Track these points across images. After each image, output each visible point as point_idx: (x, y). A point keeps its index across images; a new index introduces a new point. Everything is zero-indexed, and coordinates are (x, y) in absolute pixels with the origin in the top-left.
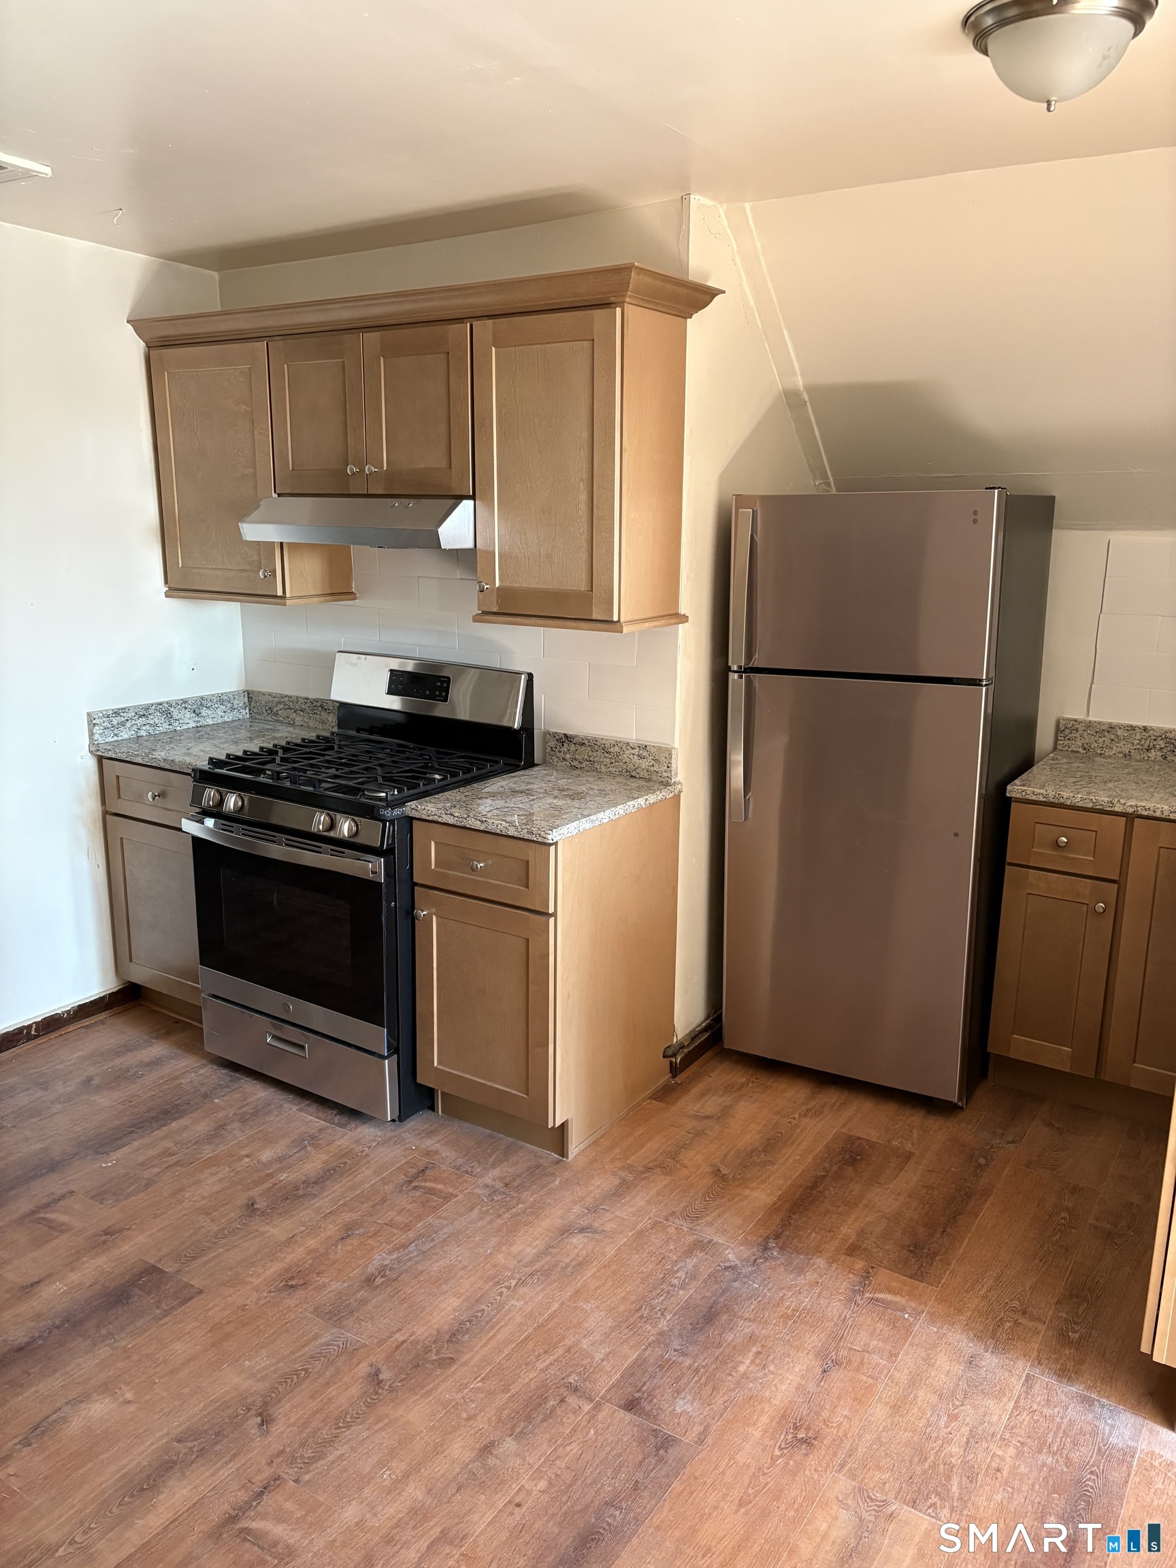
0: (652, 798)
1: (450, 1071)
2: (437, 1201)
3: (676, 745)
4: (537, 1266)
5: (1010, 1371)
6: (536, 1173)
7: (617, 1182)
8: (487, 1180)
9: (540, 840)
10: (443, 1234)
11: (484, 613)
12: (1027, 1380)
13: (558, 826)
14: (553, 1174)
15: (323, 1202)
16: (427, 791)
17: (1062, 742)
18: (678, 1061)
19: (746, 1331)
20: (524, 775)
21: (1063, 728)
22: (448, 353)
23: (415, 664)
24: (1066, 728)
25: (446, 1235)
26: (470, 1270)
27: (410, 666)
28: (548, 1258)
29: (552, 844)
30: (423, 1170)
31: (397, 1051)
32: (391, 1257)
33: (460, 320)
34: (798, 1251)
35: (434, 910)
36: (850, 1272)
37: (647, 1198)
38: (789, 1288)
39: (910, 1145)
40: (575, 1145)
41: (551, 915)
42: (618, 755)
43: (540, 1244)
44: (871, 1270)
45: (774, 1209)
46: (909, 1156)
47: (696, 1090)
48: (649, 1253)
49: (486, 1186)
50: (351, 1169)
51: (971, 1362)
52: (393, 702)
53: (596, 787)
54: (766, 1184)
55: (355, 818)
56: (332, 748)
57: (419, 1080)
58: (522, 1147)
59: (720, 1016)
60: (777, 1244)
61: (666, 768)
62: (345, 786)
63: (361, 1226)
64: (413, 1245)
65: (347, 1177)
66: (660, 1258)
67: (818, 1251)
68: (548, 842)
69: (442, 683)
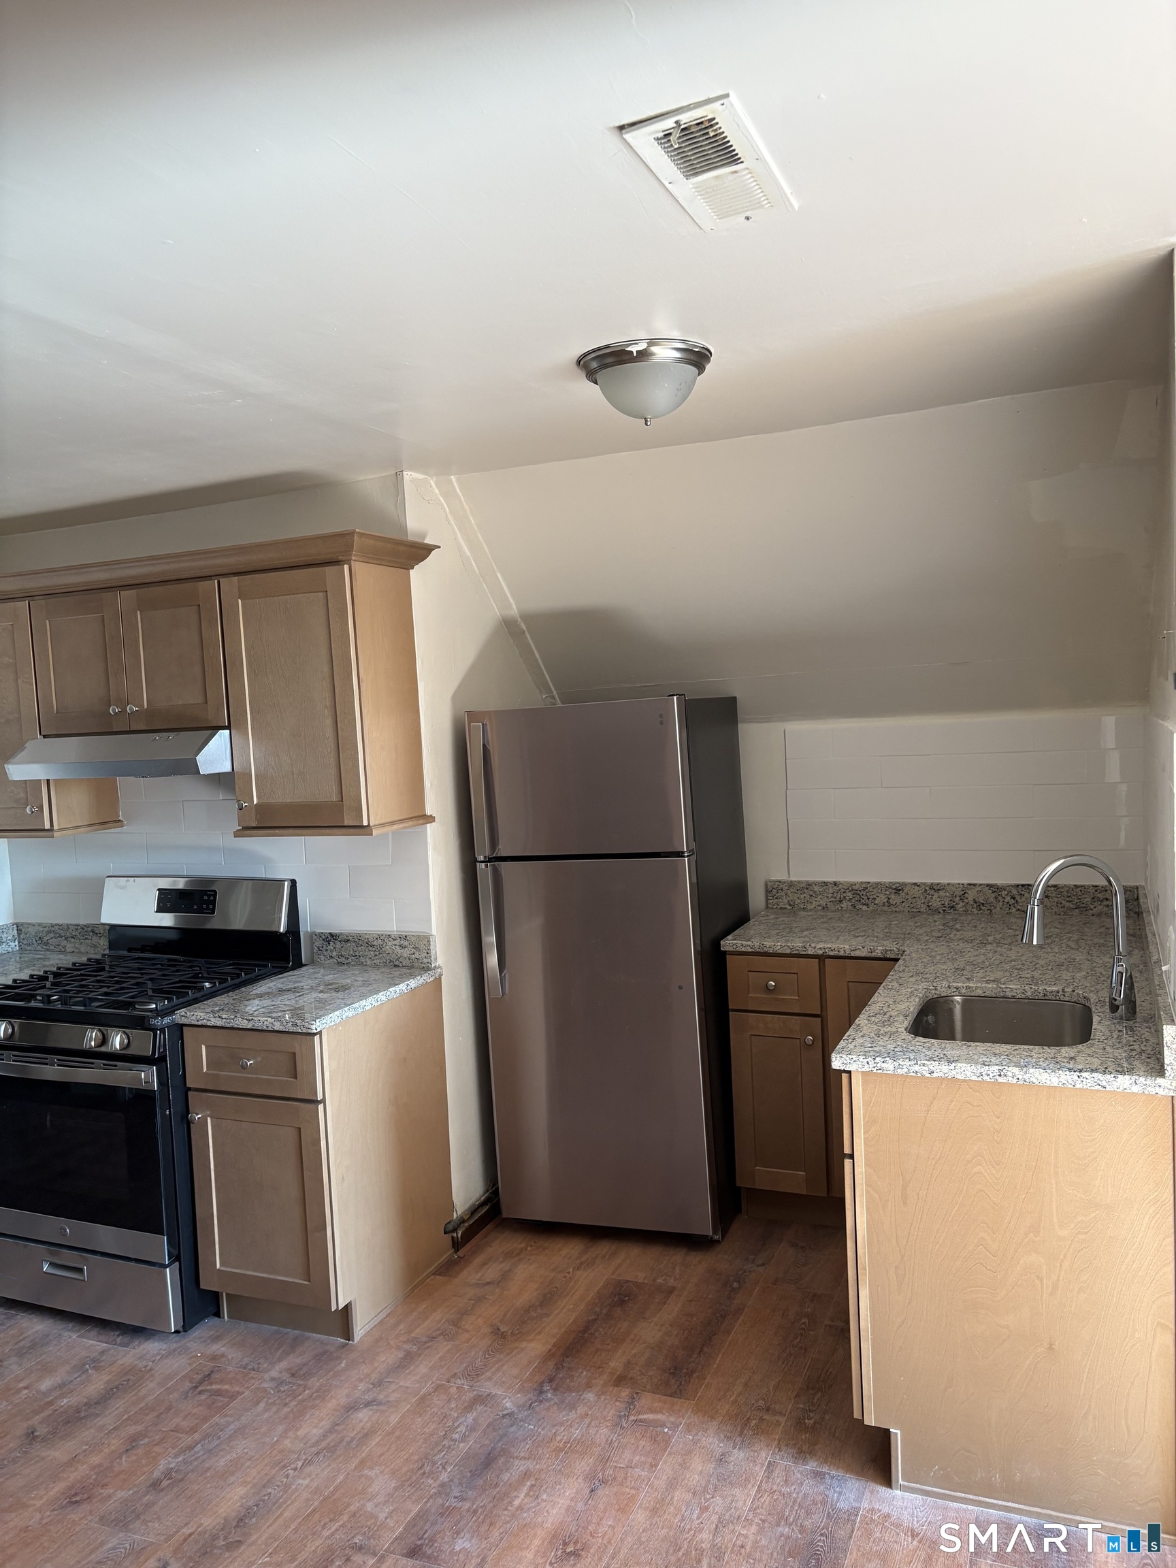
0: (413, 983)
1: (234, 1270)
2: (222, 1401)
3: (434, 932)
4: (323, 1444)
5: (755, 1461)
6: (324, 1358)
7: (401, 1355)
8: (274, 1373)
9: (304, 1031)
10: (228, 1432)
11: (245, 828)
12: (768, 1467)
13: (321, 1016)
14: (339, 1358)
15: (108, 1419)
16: (197, 998)
17: (772, 901)
18: (459, 1235)
19: (521, 1469)
20: (292, 975)
21: (771, 889)
22: (199, 605)
23: (187, 882)
24: (773, 889)
25: (232, 1431)
26: (257, 1459)
27: (180, 884)
28: (334, 1436)
29: (316, 1034)
30: (209, 1374)
31: (178, 1258)
32: (177, 1460)
33: (209, 577)
34: (570, 1390)
35: (208, 1113)
36: (617, 1400)
37: (431, 1365)
38: (562, 1424)
39: (672, 1281)
40: (361, 1327)
41: (320, 1102)
42: (381, 947)
43: (326, 1424)
44: (635, 1396)
45: (549, 1355)
46: (671, 1291)
47: (478, 1260)
48: (431, 1414)
49: (273, 1379)
50: (134, 1385)
51: (721, 1460)
52: (162, 919)
53: (361, 979)
54: (543, 1334)
55: (127, 1030)
56: (103, 969)
57: (202, 1286)
58: (308, 1338)
59: (497, 1189)
60: (551, 1386)
61: (425, 954)
62: (117, 1002)
63: (146, 1436)
64: (199, 1445)
65: (131, 1392)
66: (442, 1418)
67: (589, 1386)
68: (312, 1032)
69: (209, 896)
